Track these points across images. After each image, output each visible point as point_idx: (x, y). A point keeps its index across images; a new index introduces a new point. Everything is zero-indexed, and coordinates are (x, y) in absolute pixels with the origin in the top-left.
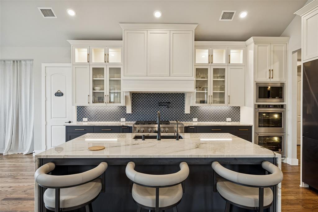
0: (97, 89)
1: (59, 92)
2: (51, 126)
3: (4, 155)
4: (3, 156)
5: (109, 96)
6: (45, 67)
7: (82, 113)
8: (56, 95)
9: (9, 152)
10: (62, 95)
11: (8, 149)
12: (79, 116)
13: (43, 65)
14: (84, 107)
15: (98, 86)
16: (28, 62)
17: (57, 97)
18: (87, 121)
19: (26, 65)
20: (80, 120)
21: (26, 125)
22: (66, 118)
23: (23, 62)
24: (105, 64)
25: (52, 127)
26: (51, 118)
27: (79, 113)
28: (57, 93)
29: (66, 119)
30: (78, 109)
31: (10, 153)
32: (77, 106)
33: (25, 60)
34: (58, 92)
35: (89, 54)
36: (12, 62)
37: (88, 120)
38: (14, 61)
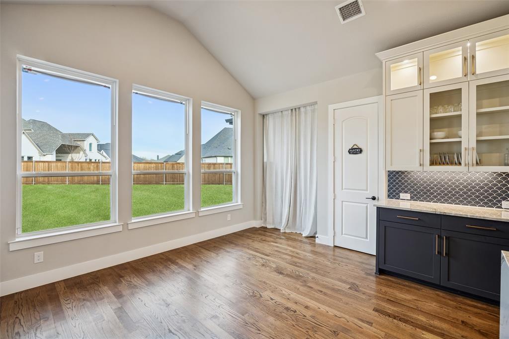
0: (436, 137)
1: (355, 147)
2: (342, 201)
3: (281, 231)
4: (281, 234)
5: (475, 149)
6: (333, 111)
7: (397, 183)
8: (350, 152)
9: (286, 229)
10: (361, 151)
11: (286, 225)
12: (392, 188)
13: (331, 107)
14: (403, 173)
15: (442, 130)
16: (308, 108)
17: (352, 155)
18: (409, 199)
19: (306, 113)
20: (394, 196)
21: (306, 196)
22: (367, 190)
23: (302, 110)
24: (465, 79)
25: (344, 203)
26: (342, 189)
27: (392, 183)
28: (352, 149)
29: (367, 192)
30: (389, 176)
31: (287, 231)
32: (388, 171)
33: (305, 106)
34: (353, 147)
35: (421, 67)
36: (290, 111)
37: (411, 197)
38: (292, 110)
